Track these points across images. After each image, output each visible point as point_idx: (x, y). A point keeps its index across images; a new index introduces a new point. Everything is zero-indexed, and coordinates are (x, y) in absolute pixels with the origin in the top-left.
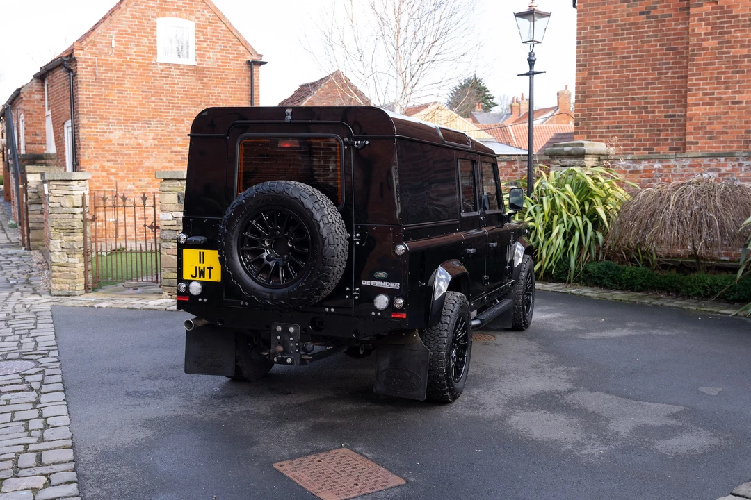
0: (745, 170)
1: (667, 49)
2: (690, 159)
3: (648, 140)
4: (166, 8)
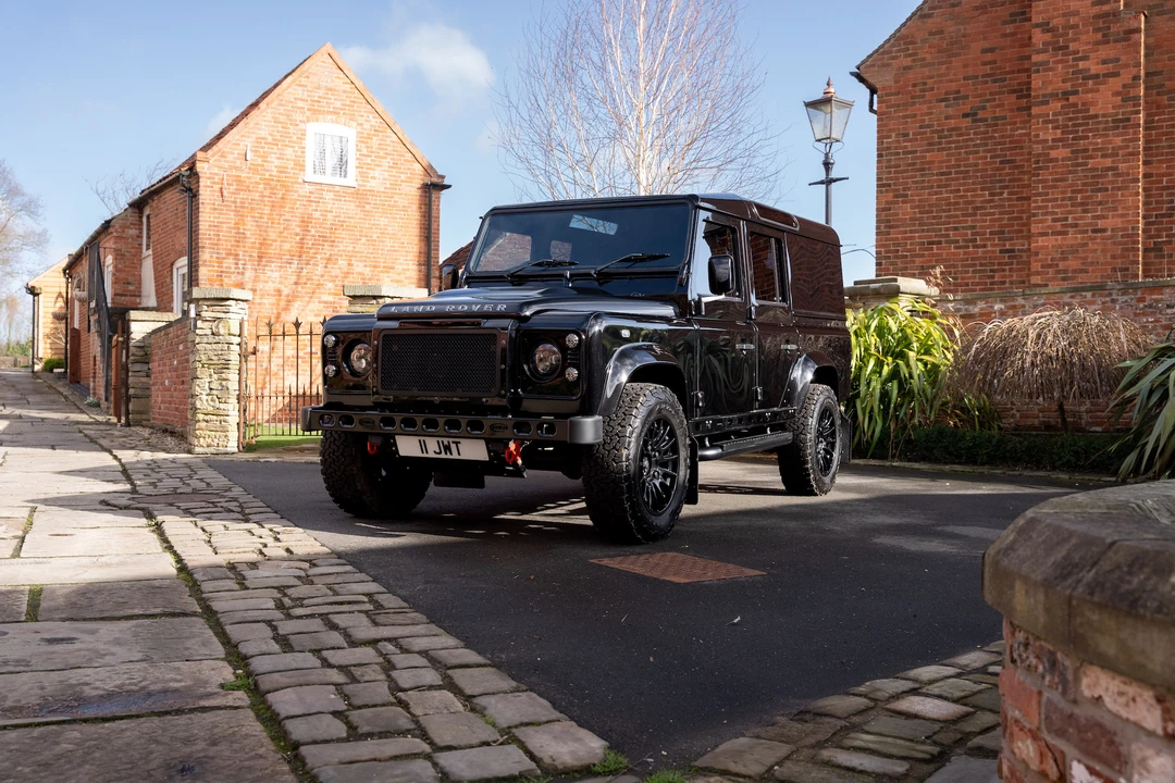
0: (1121, 308)
1: (1001, 162)
2: (1044, 297)
3: (978, 284)
4: (319, 111)
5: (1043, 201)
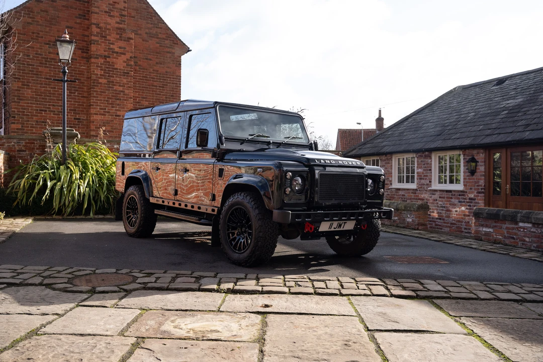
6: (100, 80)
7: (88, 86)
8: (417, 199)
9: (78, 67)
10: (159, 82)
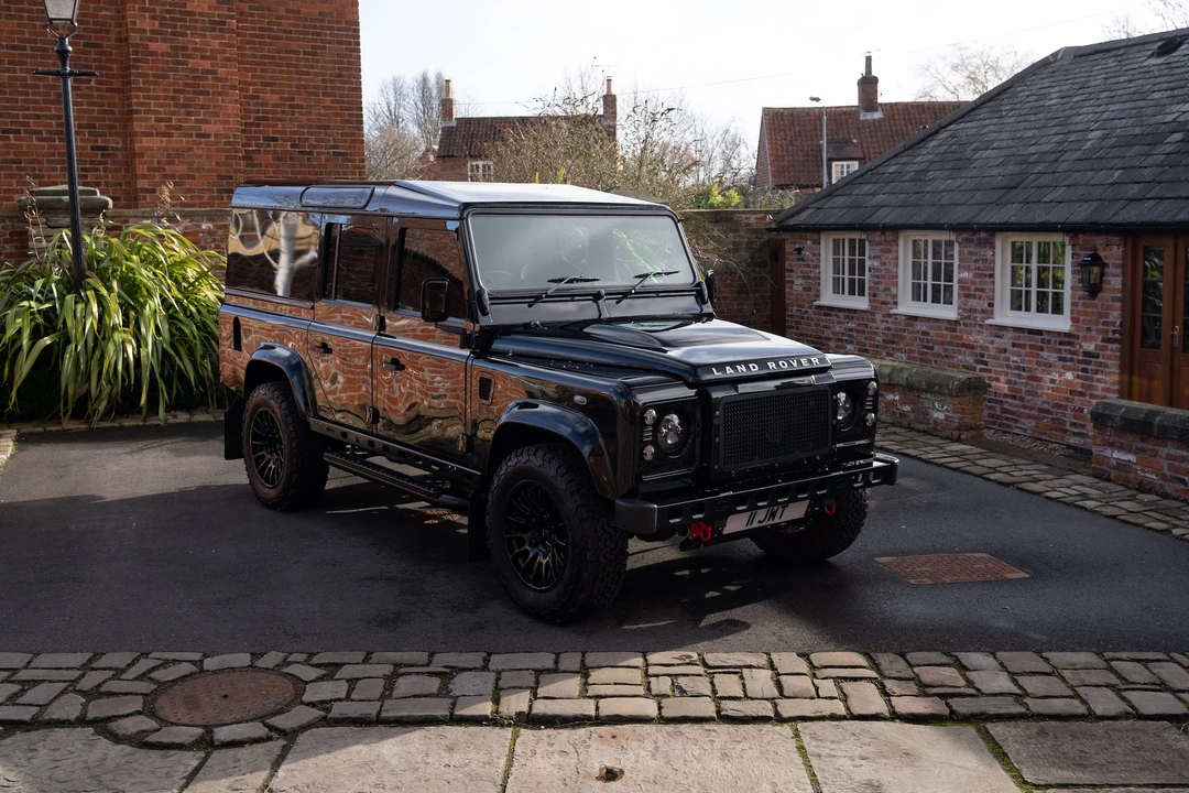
5: (145, 97)
6: (153, 46)
7: (121, 62)
8: (958, 345)
9: (91, 11)
10: (304, 40)
